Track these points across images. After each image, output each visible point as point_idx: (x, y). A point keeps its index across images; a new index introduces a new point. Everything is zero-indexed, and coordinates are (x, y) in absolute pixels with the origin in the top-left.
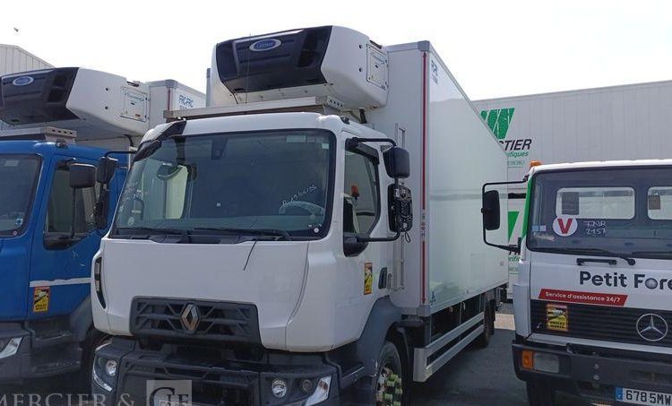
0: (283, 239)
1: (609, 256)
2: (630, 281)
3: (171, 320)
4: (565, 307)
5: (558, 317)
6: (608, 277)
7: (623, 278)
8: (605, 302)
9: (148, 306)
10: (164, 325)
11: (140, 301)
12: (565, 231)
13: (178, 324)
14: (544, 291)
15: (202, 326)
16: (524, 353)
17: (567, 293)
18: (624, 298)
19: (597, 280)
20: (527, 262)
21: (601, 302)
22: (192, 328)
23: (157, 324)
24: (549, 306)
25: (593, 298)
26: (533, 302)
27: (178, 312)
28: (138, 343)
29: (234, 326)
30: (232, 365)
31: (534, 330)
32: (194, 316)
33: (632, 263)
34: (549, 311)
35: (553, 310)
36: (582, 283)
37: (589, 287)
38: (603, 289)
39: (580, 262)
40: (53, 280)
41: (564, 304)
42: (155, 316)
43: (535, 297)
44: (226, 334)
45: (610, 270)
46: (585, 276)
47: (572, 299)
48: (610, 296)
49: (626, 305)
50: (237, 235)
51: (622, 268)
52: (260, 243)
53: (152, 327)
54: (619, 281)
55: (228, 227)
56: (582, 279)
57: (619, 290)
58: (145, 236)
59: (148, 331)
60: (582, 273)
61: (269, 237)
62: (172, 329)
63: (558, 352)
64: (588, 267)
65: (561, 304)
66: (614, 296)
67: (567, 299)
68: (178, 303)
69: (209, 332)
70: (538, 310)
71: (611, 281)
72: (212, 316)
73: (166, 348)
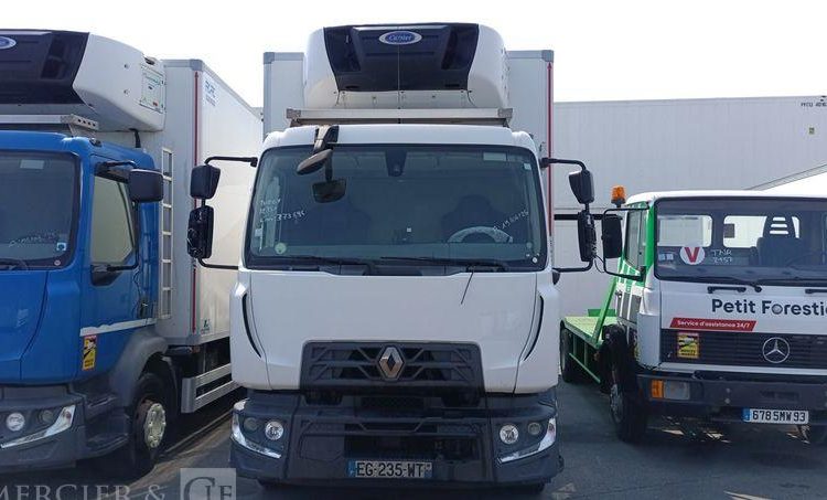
0: (502, 270)
1: (738, 283)
2: (758, 307)
3: (363, 366)
4: (696, 335)
5: (688, 345)
6: (738, 304)
7: (752, 304)
8: (736, 328)
9: (329, 351)
10: (355, 373)
11: (316, 346)
12: (693, 259)
13: (374, 371)
14: (675, 320)
15: (407, 372)
16: (654, 383)
17: (699, 321)
18: (753, 323)
19: (728, 307)
20: (657, 291)
21: (731, 328)
22: (392, 375)
23: (339, 372)
24: (680, 334)
25: (724, 325)
26: (662, 331)
27: (374, 357)
28: (303, 398)
29: (449, 370)
30: (446, 413)
31: (663, 359)
32: (397, 361)
33: (759, 290)
34: (680, 339)
35: (684, 338)
36: (714, 310)
37: (721, 314)
38: (734, 315)
39: (711, 290)
40: (99, 326)
41: (695, 332)
42: (337, 363)
43: (667, 325)
44: (435, 379)
45: (740, 297)
46: (717, 304)
47: (704, 327)
48: (741, 322)
49: (755, 330)
50: (443, 266)
51: (750, 295)
52: (477, 275)
53: (333, 377)
54: (748, 307)
55: (430, 256)
56: (714, 307)
57: (749, 316)
58: (315, 267)
59: (329, 381)
60: (714, 301)
61: (487, 268)
62: (365, 377)
63: (687, 379)
64: (718, 295)
65: (691, 332)
66: (744, 322)
67: (699, 327)
68: (372, 346)
69: (417, 379)
70: (669, 339)
71: (742, 308)
72: (421, 359)
73: (347, 400)
